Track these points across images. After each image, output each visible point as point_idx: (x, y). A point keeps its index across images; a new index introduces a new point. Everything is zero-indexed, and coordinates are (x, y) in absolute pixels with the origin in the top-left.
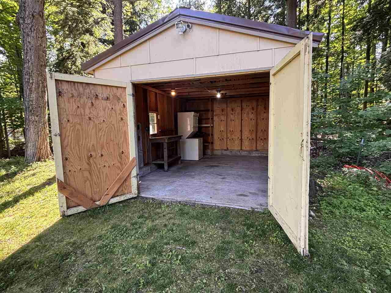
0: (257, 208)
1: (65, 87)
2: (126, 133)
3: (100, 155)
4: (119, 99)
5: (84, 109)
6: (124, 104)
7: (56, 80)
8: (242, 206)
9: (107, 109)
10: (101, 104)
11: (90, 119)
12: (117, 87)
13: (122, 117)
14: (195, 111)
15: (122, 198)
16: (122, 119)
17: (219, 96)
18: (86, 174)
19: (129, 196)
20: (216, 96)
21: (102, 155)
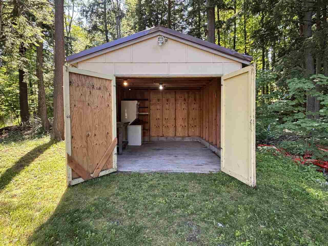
0: (213, 171)
1: (74, 78)
2: (110, 117)
3: (94, 135)
4: (107, 89)
5: (85, 97)
6: (110, 94)
7: (69, 72)
8: (203, 171)
9: (99, 97)
10: (96, 92)
11: (89, 104)
12: (106, 80)
13: (109, 104)
14: (138, 100)
15: (107, 172)
16: (108, 106)
17: (161, 88)
18: (85, 150)
19: (112, 171)
20: (159, 88)
21: (95, 135)
